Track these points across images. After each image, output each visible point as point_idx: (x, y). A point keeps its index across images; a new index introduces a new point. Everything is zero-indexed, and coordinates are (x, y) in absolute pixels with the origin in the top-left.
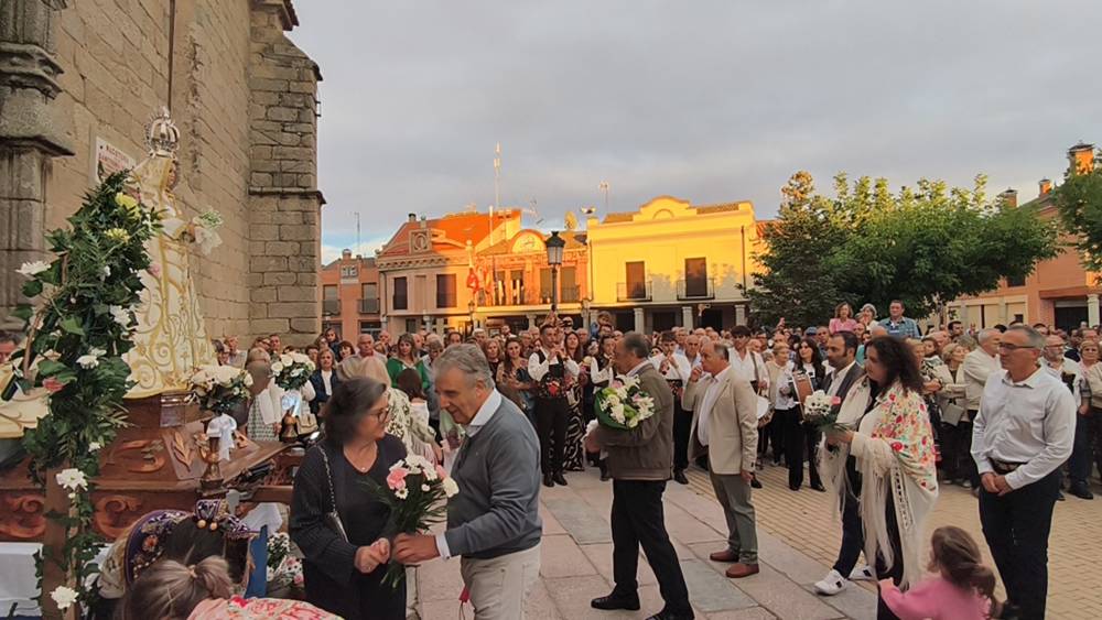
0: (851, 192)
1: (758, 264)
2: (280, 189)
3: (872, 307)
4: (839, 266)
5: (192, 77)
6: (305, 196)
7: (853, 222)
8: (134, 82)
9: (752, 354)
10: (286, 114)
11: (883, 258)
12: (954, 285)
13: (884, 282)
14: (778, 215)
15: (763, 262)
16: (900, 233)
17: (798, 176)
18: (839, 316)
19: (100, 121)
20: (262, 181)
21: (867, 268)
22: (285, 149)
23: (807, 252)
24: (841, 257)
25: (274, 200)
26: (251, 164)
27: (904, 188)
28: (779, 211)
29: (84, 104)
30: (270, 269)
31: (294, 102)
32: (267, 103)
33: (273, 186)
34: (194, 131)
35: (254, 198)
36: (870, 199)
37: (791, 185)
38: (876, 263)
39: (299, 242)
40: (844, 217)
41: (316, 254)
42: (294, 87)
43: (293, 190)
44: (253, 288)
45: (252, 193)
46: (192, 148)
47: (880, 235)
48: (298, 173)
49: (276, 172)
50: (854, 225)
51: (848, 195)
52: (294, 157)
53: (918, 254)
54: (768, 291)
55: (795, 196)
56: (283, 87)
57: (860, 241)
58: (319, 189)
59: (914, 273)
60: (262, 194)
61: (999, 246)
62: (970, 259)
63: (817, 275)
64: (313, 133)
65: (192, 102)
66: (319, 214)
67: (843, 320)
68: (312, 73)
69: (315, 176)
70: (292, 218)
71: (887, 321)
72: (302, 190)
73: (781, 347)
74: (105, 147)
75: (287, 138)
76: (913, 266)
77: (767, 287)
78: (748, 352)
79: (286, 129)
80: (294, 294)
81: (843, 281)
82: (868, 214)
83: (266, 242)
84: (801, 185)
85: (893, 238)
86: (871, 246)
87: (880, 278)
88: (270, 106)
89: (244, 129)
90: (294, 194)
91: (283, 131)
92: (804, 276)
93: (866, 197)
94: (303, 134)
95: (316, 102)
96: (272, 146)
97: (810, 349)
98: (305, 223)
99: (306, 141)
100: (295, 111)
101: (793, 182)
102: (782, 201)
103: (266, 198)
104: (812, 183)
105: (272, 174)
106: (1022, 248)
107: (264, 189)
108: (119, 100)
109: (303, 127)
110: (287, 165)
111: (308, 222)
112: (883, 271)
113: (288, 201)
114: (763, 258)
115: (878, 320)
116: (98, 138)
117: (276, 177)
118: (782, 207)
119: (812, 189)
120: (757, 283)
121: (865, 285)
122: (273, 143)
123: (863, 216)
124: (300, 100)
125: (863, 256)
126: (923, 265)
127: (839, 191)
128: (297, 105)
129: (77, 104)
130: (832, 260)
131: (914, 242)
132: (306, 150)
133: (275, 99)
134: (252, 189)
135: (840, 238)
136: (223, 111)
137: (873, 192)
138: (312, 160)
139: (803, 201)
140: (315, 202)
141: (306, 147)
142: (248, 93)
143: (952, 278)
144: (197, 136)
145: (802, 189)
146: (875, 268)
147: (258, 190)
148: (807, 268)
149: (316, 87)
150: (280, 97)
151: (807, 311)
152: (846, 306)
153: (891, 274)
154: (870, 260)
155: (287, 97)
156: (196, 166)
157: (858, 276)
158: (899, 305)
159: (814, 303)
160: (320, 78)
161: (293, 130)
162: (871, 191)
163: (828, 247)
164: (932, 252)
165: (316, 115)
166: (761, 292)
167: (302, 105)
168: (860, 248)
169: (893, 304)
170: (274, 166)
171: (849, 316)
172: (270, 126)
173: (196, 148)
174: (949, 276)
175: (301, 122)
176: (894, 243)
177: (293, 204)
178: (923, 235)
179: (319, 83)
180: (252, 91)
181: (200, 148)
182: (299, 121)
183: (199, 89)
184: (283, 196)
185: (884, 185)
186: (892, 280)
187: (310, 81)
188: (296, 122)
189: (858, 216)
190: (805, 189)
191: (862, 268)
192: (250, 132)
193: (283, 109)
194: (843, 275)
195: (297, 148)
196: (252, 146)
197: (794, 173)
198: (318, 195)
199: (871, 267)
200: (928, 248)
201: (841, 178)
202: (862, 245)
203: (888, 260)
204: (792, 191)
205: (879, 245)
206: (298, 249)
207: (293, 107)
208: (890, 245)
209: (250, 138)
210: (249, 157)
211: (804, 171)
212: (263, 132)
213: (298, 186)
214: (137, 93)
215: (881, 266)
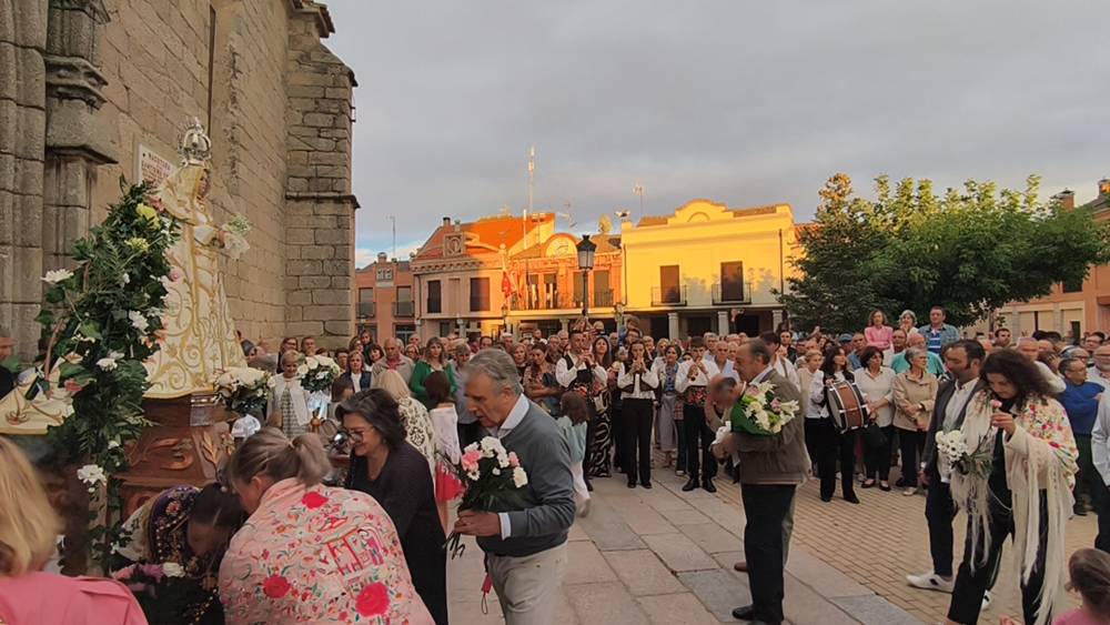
0: (893, 194)
1: (794, 268)
2: (315, 194)
3: (912, 313)
4: (878, 271)
5: (231, 85)
6: (339, 200)
7: (894, 225)
8: (176, 91)
9: (783, 361)
10: (322, 120)
11: (925, 263)
12: (1002, 290)
13: (926, 288)
14: (814, 218)
15: (799, 266)
16: (944, 237)
17: (836, 179)
18: (873, 324)
19: (144, 129)
20: (297, 187)
21: (909, 274)
22: (321, 155)
23: (846, 256)
24: (881, 262)
25: (309, 205)
26: (288, 169)
27: (950, 190)
28: (816, 215)
29: (128, 114)
30: (305, 273)
31: (330, 107)
32: (304, 108)
33: (309, 190)
34: (232, 138)
35: (290, 202)
36: (913, 202)
37: (829, 187)
38: (918, 268)
39: (334, 246)
40: (885, 221)
41: (350, 257)
42: (330, 93)
43: (329, 194)
44: (288, 291)
45: (288, 198)
46: (231, 154)
47: (921, 239)
48: (332, 178)
49: (311, 178)
50: (896, 228)
51: (890, 197)
52: (330, 162)
53: (963, 258)
54: (804, 296)
55: (833, 198)
56: (319, 94)
57: (901, 245)
58: (353, 193)
59: (958, 278)
60: (298, 199)
61: (1050, 250)
62: (1019, 263)
63: (855, 279)
64: (348, 139)
65: (231, 109)
66: (354, 218)
67: (878, 328)
68: (347, 79)
69: (349, 180)
70: (327, 222)
71: (927, 328)
72: (336, 195)
73: (813, 354)
74: (147, 155)
75: (322, 143)
76: (957, 271)
77: (802, 292)
78: (778, 358)
79: (322, 134)
80: (328, 297)
81: (882, 286)
82: (911, 217)
83: (301, 245)
84: (839, 188)
85: (936, 242)
86: (912, 250)
87: (922, 282)
88: (308, 112)
89: (281, 136)
90: (329, 198)
91: (319, 136)
92: (842, 281)
93: (908, 200)
94: (338, 139)
95: (351, 108)
96: (308, 151)
98: (339, 227)
99: (341, 146)
100: (330, 116)
101: (830, 184)
102: (818, 204)
103: (302, 203)
104: (850, 186)
105: (309, 179)
106: (1077, 252)
107: (300, 194)
108: (161, 109)
109: (339, 133)
110: (323, 170)
111: (343, 226)
112: (925, 276)
113: (322, 205)
114: (799, 262)
115: (918, 327)
116: (141, 147)
117: (313, 182)
118: (818, 210)
119: (850, 191)
120: (794, 288)
121: (906, 290)
122: (310, 148)
123: (905, 219)
124: (336, 105)
125: (905, 261)
126: (968, 271)
127: (879, 193)
128: (332, 110)
129: (122, 114)
130: (871, 265)
131: (958, 246)
132: (342, 155)
133: (311, 105)
134: (288, 194)
135: (880, 241)
136: (261, 118)
137: (916, 194)
138: (347, 166)
139: (840, 204)
140: (349, 206)
141: (341, 152)
142: (286, 100)
143: (999, 284)
144: (235, 143)
145: (840, 192)
146: (917, 273)
147: (295, 194)
148: (845, 272)
149: (351, 93)
150: (317, 103)
151: (845, 318)
153: (933, 279)
154: (911, 265)
155: (321, 102)
156: (235, 172)
157: (899, 281)
158: (939, 311)
159: (851, 309)
160: (355, 84)
161: (329, 135)
162: (914, 193)
163: (868, 251)
164: (978, 257)
165: (351, 121)
166: (797, 297)
167: (337, 111)
168: (901, 252)
169: (934, 311)
170: (310, 171)
171: (883, 323)
172: (306, 131)
173: (235, 154)
174: (995, 282)
175: (336, 128)
176: (936, 247)
177: (328, 208)
178: (968, 239)
179: (354, 88)
180: (289, 97)
181: (238, 154)
182: (334, 127)
183: (238, 97)
184: (319, 200)
185: (928, 187)
186: (934, 285)
187: (346, 87)
188: (331, 128)
189: (900, 219)
190: (843, 192)
191: (903, 273)
192: (287, 138)
193: (318, 115)
194: (883, 280)
195: (332, 154)
196: (289, 151)
197: (832, 176)
198: (353, 200)
199: (912, 272)
200: (973, 253)
201: (882, 180)
202: (903, 249)
203: (930, 265)
204: (829, 193)
205: (920, 249)
206: (332, 254)
207: (328, 113)
208: (932, 249)
209: (288, 144)
210: (286, 162)
211: (842, 174)
212: (300, 137)
213: (333, 191)
214: (179, 102)
215: (923, 271)
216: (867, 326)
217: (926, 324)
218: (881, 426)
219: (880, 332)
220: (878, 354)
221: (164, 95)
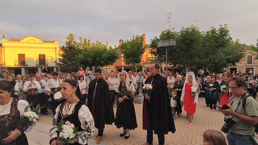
0: (83, 41)
1: (60, 56)
3: (89, 68)
4: (80, 58)
7: (83, 48)
9: (59, 80)
12: (103, 63)
13: (90, 62)
14: (65, 44)
15: (61, 56)
16: (93, 51)
17: (71, 35)
18: (80, 70)
21: (87, 59)
23: (73, 54)
24: (81, 56)
36: (87, 43)
37: (69, 37)
40: (81, 47)
47: (89, 52)
53: (97, 56)
55: (70, 40)
57: (85, 52)
59: (96, 61)
61: (111, 56)
62: (106, 58)
63: (75, 60)
71: (92, 71)
76: (96, 59)
77: (63, 62)
78: (58, 79)
81: (81, 62)
82: (87, 47)
84: (72, 37)
86: (87, 54)
87: (89, 61)
92: (72, 60)
97: (74, 78)
101: (69, 36)
104: (74, 37)
106: (115, 57)
112: (90, 60)
114: (61, 55)
115: (90, 71)
118: (67, 42)
119: (74, 39)
120: (60, 61)
121: (86, 63)
123: (85, 47)
125: (86, 56)
126: (98, 59)
127: (80, 41)
130: (79, 57)
131: (96, 54)
135: (80, 51)
139: (72, 41)
143: (103, 62)
146: (88, 59)
148: (73, 58)
151: (73, 69)
152: (82, 68)
153: (91, 60)
154: (87, 57)
157: (85, 61)
158: (94, 67)
159: (75, 67)
162: (87, 42)
163: (78, 53)
164: (99, 56)
166: (61, 63)
168: (85, 54)
169: (93, 67)
171: (82, 70)
174: (102, 62)
178: (98, 52)
185: (90, 41)
186: (92, 62)
191: (85, 59)
194: (81, 60)
197: (70, 34)
200: (98, 55)
201: (81, 38)
203: (91, 57)
205: (89, 54)
208: (91, 54)
215: (89, 58)
216: (79, 70)
217: (91, 70)
218: (83, 94)
219: (81, 72)
220: (82, 77)
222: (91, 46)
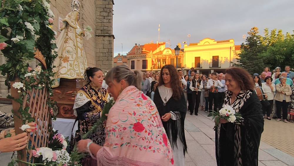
0: (270, 34)
1: (237, 56)
2: (103, 35)
3: (280, 68)
4: (265, 57)
5: (82, 3)
6: (110, 36)
7: (269, 43)
8: (68, 3)
10: (105, 14)
11: (281, 54)
13: (280, 61)
14: (246, 40)
15: (239, 56)
16: (288, 46)
17: (253, 29)
18: (265, 71)
19: (60, 13)
20: (99, 33)
21: (275, 57)
22: (105, 24)
23: (255, 52)
24: (266, 54)
25: (102, 37)
26: (96, 28)
27: (287, 33)
28: (247, 40)
29: (56, 8)
30: (101, 56)
31: (107, 10)
32: (100, 11)
33: (102, 34)
34: (82, 18)
35: (97, 37)
36: (276, 36)
37: (251, 31)
38: (278, 55)
39: (108, 49)
40: (266, 42)
41: (113, 52)
42: (107, 6)
43: (107, 35)
44: (97, 61)
45: (96, 36)
46: (82, 22)
47: (280, 47)
48: (108, 30)
49: (102, 30)
50: (270, 44)
51: (268, 35)
52: (107, 26)
54: (241, 64)
55: (252, 34)
56: (104, 7)
57: (273, 48)
58: (113, 34)
59: (291, 59)
60: (99, 36)
63: (257, 59)
64: (112, 19)
65: (82, 10)
66: (113, 41)
67: (266, 72)
68: (112, 2)
69: (112, 31)
70: (106, 42)
72: (109, 35)
74: (61, 20)
75: (105, 21)
76: (291, 56)
77: (241, 63)
79: (105, 18)
80: (107, 63)
81: (266, 61)
82: (275, 41)
83: (100, 49)
84: (254, 31)
85: (285, 47)
86: (277, 50)
87: (279, 60)
88: (101, 12)
89: (95, 18)
90: (107, 36)
91: (104, 19)
92: (253, 59)
93: (274, 36)
94: (109, 19)
95: (113, 11)
96: (101, 23)
97: (258, 79)
98: (110, 44)
99: (110, 21)
100: (107, 13)
101: (252, 30)
102: (248, 36)
103: (100, 37)
104: (258, 31)
105: (101, 30)
107: (99, 35)
108: (64, 7)
109: (109, 18)
110: (105, 28)
111: (111, 43)
112: (280, 58)
113: (105, 38)
114: (239, 54)
116: (59, 17)
117: (103, 31)
118: (247, 38)
119: (258, 32)
120: (238, 61)
121: (274, 62)
122: (102, 22)
123: (273, 41)
124: (109, 10)
125: (274, 53)
127: (265, 34)
128: (108, 11)
129: (54, 8)
130: (262, 55)
131: (292, 48)
132: (110, 24)
133: (102, 10)
134: (96, 34)
135: (265, 49)
136: (89, 13)
137: (277, 34)
138: (111, 27)
139: (254, 36)
140: (112, 38)
141: (110, 23)
142: (95, 9)
144: (83, 19)
145: (255, 32)
146: (278, 57)
147: (98, 35)
148: (255, 57)
149: (113, 6)
150: (104, 9)
151: (254, 70)
153: (283, 59)
154: (276, 54)
155: (105, 9)
156: (83, 27)
157: (271, 59)
158: (288, 67)
159: (257, 67)
160: (114, 4)
161: (107, 18)
162: (277, 33)
163: (263, 50)
165: (113, 14)
166: (239, 64)
167: (109, 11)
168: (273, 50)
169: (286, 67)
170: (102, 28)
171: (268, 71)
172: (101, 17)
173: (83, 22)
175: (109, 16)
176: (285, 49)
177: (107, 38)
179: (113, 5)
180: (96, 8)
181: (84, 22)
182: (108, 16)
183: (83, 6)
184: (104, 36)
185: (282, 31)
186: (283, 61)
187: (111, 5)
188: (107, 16)
189: (271, 42)
190: (256, 33)
191: (273, 57)
192: (96, 19)
193: (104, 13)
194: (266, 59)
195: (108, 23)
196: (96, 23)
197: (252, 28)
198: (113, 36)
199: (276, 57)
201: (266, 30)
202: (274, 50)
203: (282, 55)
204: (251, 33)
205: (280, 50)
206: (108, 51)
207: (107, 12)
208: (283, 50)
209: (96, 21)
210: (96, 26)
211: (255, 27)
212: (99, 19)
213: (108, 34)
214: (69, 6)
215: (280, 56)
218: (268, 100)
220: (270, 78)
221: (65, 3)
222: (283, 39)
